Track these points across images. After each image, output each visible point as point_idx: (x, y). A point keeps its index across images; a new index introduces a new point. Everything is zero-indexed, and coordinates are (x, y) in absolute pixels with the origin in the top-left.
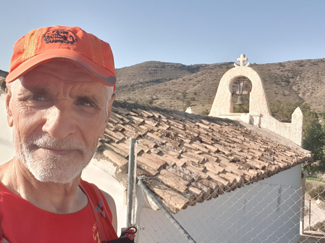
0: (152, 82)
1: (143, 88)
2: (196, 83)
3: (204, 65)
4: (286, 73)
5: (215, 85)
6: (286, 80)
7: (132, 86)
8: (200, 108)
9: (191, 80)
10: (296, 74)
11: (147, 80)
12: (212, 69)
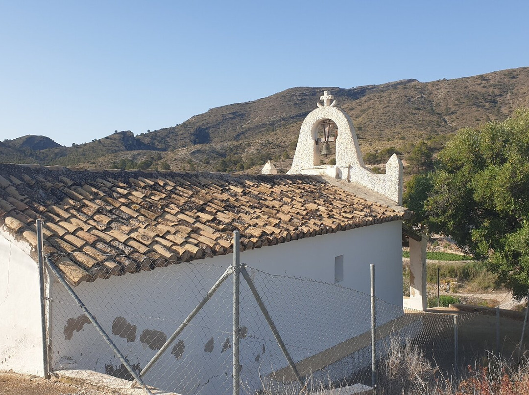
0: (299, 116)
1: (287, 126)
2: (360, 113)
3: (370, 87)
4: (491, 90)
5: (387, 115)
6: (491, 99)
7: (272, 124)
8: (366, 148)
9: (354, 109)
10: (505, 90)
11: (292, 114)
12: (382, 91)
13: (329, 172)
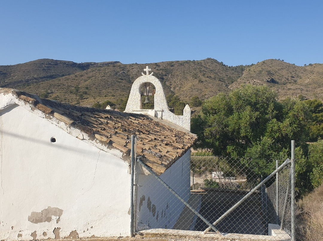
0: (46, 78)
1: (38, 83)
2: (87, 79)
3: (93, 63)
4: (161, 72)
5: (104, 81)
6: (161, 77)
7: (27, 81)
8: (91, 100)
9: (83, 76)
10: (168, 73)
11: (41, 76)
12: (101, 67)
13: (150, 113)
